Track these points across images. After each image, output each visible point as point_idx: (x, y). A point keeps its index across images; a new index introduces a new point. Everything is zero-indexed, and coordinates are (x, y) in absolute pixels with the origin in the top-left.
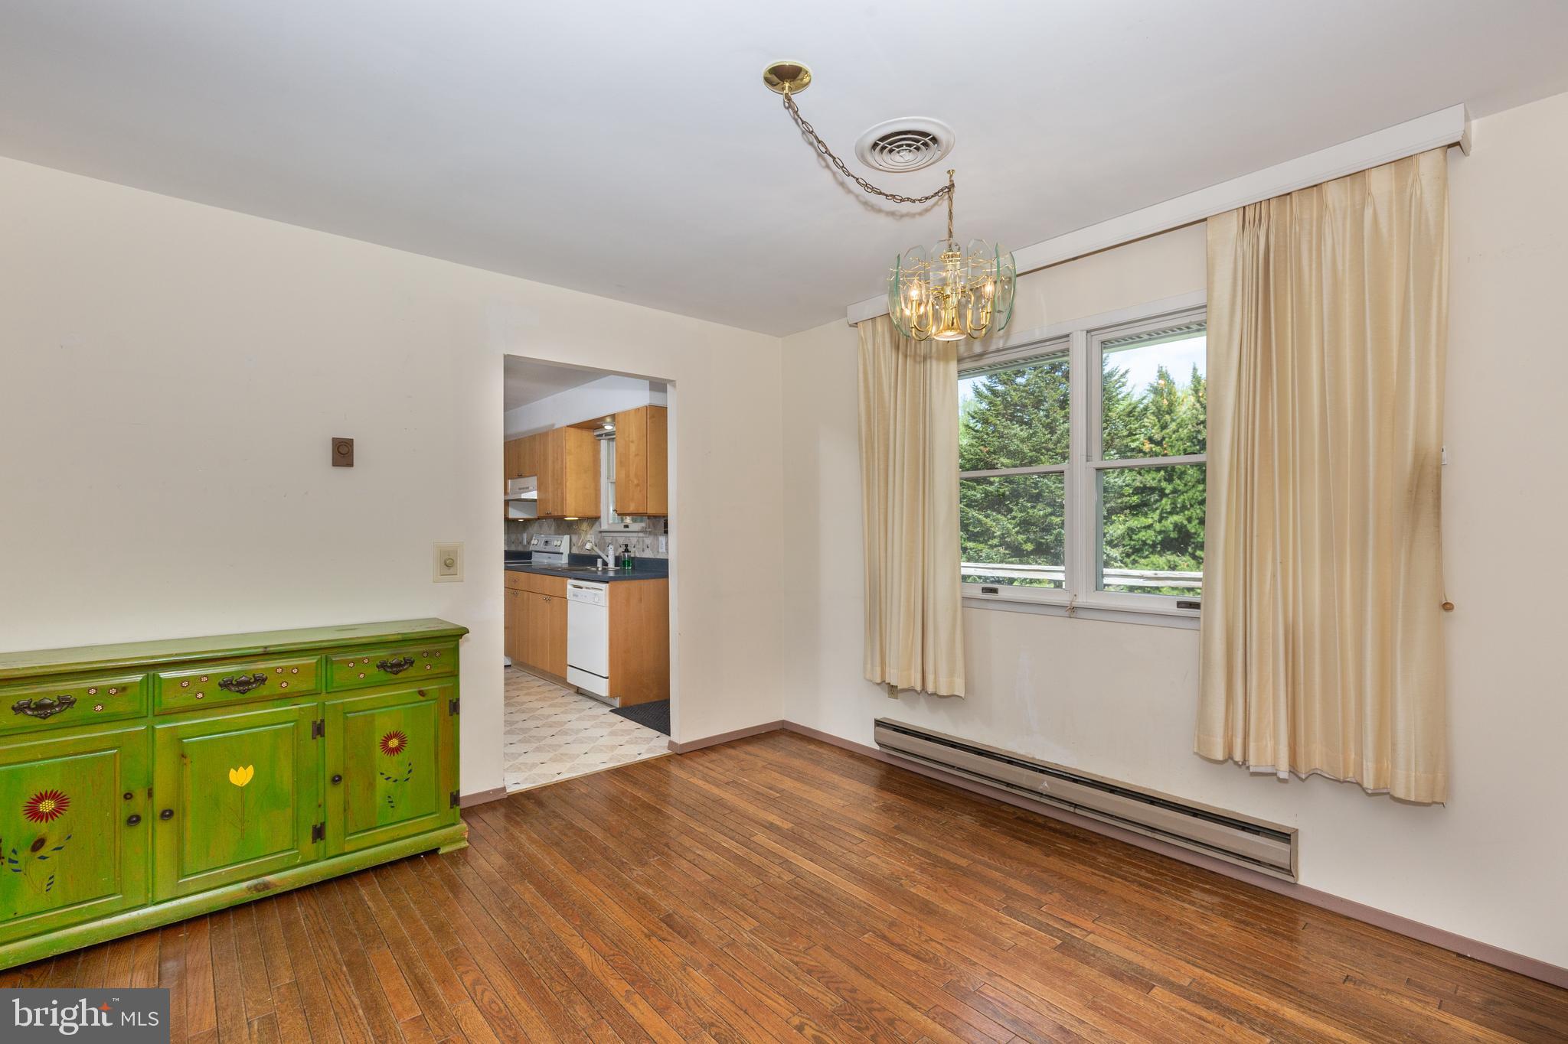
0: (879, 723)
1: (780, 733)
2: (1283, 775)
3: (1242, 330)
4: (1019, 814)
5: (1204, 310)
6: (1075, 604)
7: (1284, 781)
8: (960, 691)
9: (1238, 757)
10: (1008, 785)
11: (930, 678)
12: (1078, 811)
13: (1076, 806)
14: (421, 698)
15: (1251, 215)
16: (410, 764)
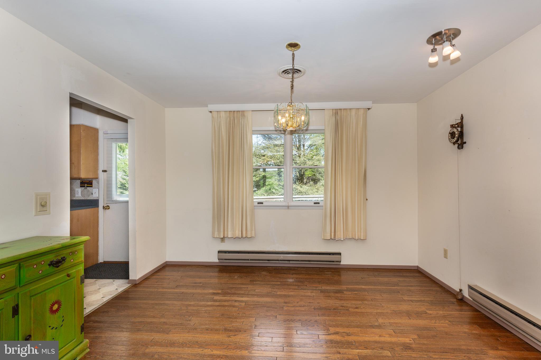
0: (219, 252)
1: (166, 266)
2: (342, 240)
3: (333, 137)
4: (274, 268)
5: (324, 130)
6: (289, 205)
7: (343, 241)
8: (253, 236)
9: (333, 237)
10: (268, 260)
11: (244, 232)
12: (290, 262)
13: (289, 261)
14: (68, 278)
15: (336, 112)
16: (63, 317)
